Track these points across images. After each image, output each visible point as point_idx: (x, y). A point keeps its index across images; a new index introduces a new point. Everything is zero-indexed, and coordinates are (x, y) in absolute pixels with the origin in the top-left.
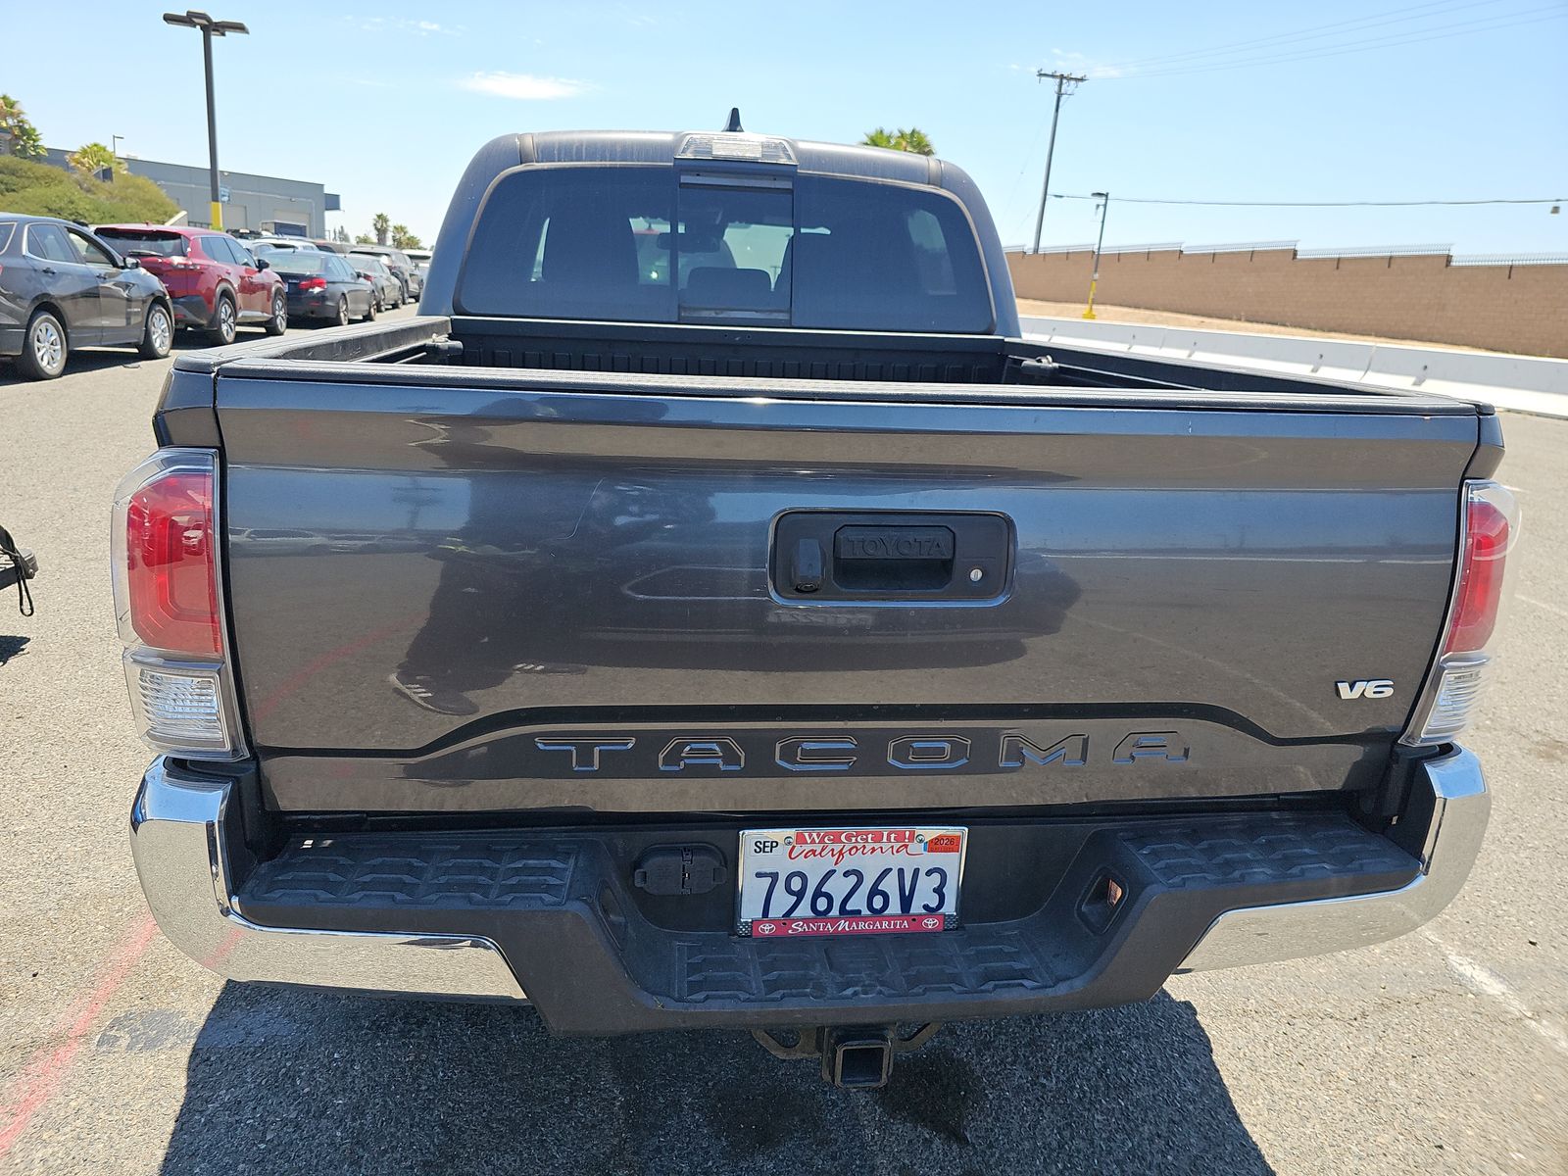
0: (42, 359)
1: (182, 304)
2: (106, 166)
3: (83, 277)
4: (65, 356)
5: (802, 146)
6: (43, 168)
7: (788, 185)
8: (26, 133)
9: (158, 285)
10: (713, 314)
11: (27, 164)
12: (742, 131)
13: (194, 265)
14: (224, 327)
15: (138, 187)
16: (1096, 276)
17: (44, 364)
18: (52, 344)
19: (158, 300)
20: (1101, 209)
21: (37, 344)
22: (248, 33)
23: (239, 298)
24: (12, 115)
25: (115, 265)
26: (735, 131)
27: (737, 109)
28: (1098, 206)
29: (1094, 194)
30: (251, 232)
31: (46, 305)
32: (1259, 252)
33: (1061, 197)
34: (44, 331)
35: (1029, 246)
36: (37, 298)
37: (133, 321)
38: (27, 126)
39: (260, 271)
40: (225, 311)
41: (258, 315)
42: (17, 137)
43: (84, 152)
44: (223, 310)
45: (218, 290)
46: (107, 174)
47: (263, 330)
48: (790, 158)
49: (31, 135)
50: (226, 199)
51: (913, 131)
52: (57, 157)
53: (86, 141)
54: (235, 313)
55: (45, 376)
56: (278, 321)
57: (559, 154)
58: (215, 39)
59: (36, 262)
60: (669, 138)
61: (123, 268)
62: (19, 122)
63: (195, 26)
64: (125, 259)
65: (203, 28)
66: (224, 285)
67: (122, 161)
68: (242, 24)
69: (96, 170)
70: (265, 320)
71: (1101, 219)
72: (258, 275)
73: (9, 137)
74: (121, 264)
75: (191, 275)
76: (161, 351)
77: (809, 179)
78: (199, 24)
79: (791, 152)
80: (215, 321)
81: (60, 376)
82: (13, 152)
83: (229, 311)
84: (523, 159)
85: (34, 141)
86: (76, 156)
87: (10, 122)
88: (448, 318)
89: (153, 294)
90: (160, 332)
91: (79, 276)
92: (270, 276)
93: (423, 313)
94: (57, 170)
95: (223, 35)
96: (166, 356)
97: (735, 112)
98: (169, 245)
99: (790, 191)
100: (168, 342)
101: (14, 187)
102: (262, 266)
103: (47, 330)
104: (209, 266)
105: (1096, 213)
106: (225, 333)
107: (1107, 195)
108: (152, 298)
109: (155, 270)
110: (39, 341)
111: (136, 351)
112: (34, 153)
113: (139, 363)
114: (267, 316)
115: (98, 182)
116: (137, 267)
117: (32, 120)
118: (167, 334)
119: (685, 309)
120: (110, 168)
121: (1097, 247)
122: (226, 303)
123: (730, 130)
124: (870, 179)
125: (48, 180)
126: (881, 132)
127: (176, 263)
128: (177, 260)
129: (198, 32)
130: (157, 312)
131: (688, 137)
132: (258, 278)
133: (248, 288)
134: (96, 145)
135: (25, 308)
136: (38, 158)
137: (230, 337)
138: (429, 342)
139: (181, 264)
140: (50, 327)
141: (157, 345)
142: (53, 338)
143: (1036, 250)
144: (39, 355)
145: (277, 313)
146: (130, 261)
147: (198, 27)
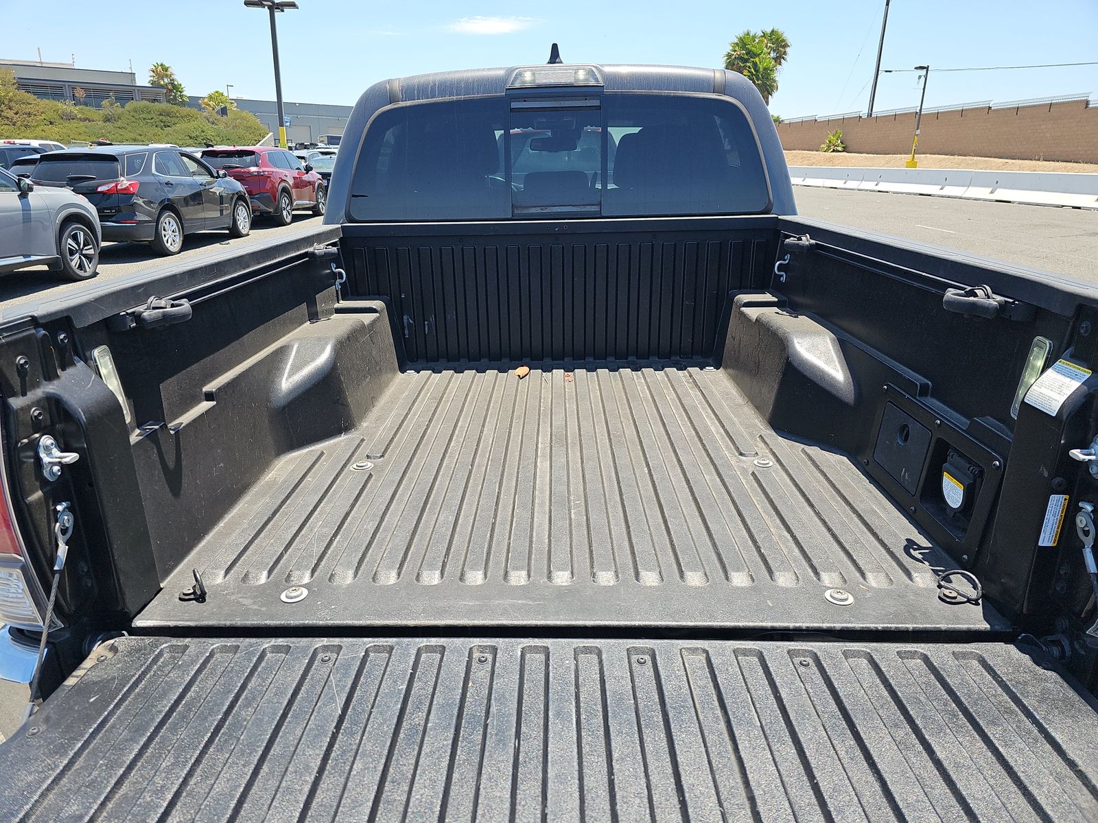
0: (167, 242)
1: (257, 199)
2: (223, 106)
3: (191, 185)
4: (182, 239)
5: (607, 69)
6: (185, 110)
7: (596, 103)
8: (176, 87)
9: (239, 187)
10: (538, 210)
11: (176, 108)
12: (561, 62)
13: (263, 172)
14: (285, 213)
15: (243, 118)
16: (918, 132)
17: (168, 245)
18: (173, 232)
19: (241, 197)
20: (923, 79)
21: (163, 232)
22: (298, 8)
23: (294, 192)
24: (167, 76)
25: (212, 176)
26: (555, 63)
27: (556, 44)
28: (920, 77)
29: (916, 68)
30: (311, 144)
31: (169, 206)
32: (1056, 104)
33: (891, 71)
34: (168, 224)
35: (864, 112)
36: (162, 201)
37: (225, 213)
38: (176, 83)
39: (307, 173)
40: (284, 201)
41: (306, 202)
42: (171, 91)
43: (210, 97)
44: (283, 201)
45: (280, 188)
46: (224, 111)
47: (311, 212)
48: (597, 80)
49: (178, 88)
50: (288, 124)
51: (773, 31)
52: (194, 102)
53: (211, 91)
54: (291, 202)
55: (169, 253)
56: (320, 206)
57: (418, 93)
58: (278, 14)
59: (161, 178)
60: (502, 72)
61: (217, 178)
62: (171, 80)
63: (264, 7)
64: (218, 171)
65: (270, 7)
66: (283, 184)
67: (233, 101)
68: (294, 2)
69: (218, 108)
70: (312, 205)
71: (923, 87)
72: (306, 175)
73: (165, 91)
74: (216, 175)
75: (262, 178)
76: (244, 232)
77: (614, 97)
78: (267, 5)
79: (598, 76)
80: (279, 210)
81: (179, 253)
82: (168, 101)
83: (287, 202)
84: (392, 100)
85: (181, 92)
86: (206, 100)
87: (166, 80)
88: (340, 226)
89: (237, 193)
90: (242, 219)
91: (188, 185)
92: (314, 176)
93: (326, 223)
94: (194, 111)
95: (283, 11)
96: (248, 235)
97: (555, 47)
98: (248, 159)
99: (599, 108)
100: (248, 225)
101: (169, 124)
102: (308, 169)
103: (169, 223)
104: (273, 172)
105: (918, 83)
106: (285, 216)
107: (927, 68)
108: (236, 197)
109: (239, 178)
110: (164, 230)
111: (227, 232)
112: (181, 100)
113: (229, 241)
114: (313, 203)
115: (219, 117)
116: (225, 177)
117: (179, 79)
118: (247, 220)
119: (517, 208)
120: (226, 107)
121: (919, 108)
122: (285, 196)
123: (551, 63)
124: (665, 92)
125: (189, 118)
126: (748, 34)
127: (252, 171)
128: (253, 169)
129: (266, 10)
130: (240, 205)
131: (517, 71)
132: (306, 177)
133: (300, 184)
134: (217, 92)
135: (154, 209)
136: (183, 104)
137: (289, 220)
138: (310, 249)
139: (255, 172)
140: (172, 221)
141: (241, 228)
142: (173, 228)
143: (870, 115)
144: (165, 239)
145: (319, 200)
146: (221, 172)
147: (266, 7)
